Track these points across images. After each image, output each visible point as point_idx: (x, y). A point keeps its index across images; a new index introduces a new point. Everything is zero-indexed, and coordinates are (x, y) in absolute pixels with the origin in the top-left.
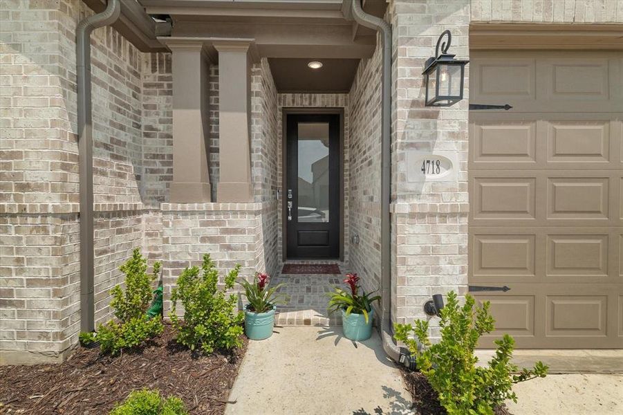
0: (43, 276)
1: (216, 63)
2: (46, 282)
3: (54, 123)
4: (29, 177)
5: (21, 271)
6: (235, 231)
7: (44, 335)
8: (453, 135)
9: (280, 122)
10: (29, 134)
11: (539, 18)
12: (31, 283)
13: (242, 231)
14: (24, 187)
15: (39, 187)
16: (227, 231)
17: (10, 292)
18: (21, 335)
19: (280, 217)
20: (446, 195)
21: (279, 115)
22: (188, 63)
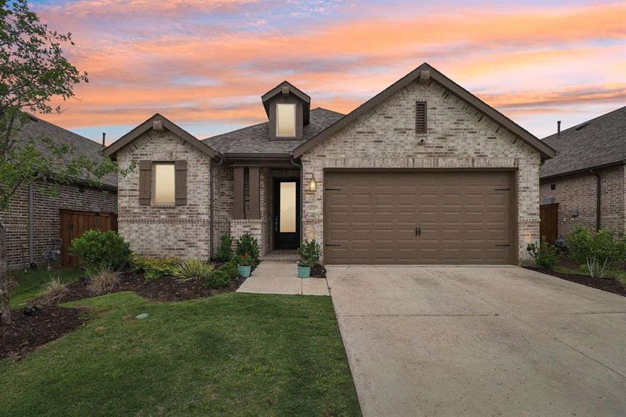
0: (203, 238)
1: (248, 172)
2: (203, 240)
3: (207, 196)
4: (200, 211)
5: (197, 238)
6: (255, 229)
7: (203, 255)
8: (318, 199)
9: (271, 184)
10: (200, 199)
11: (342, 167)
12: (199, 241)
13: (257, 229)
14: (199, 214)
15: (202, 214)
16: (252, 229)
17: (194, 243)
18: (196, 255)
19: (271, 229)
20: (317, 216)
21: (271, 180)
22: (239, 174)
